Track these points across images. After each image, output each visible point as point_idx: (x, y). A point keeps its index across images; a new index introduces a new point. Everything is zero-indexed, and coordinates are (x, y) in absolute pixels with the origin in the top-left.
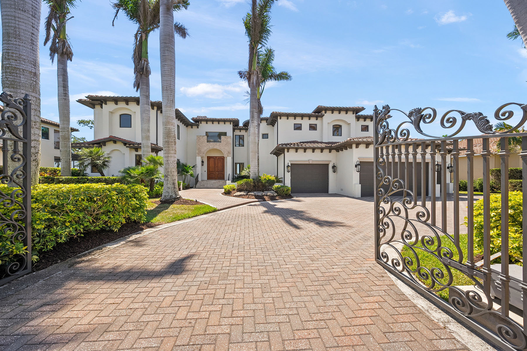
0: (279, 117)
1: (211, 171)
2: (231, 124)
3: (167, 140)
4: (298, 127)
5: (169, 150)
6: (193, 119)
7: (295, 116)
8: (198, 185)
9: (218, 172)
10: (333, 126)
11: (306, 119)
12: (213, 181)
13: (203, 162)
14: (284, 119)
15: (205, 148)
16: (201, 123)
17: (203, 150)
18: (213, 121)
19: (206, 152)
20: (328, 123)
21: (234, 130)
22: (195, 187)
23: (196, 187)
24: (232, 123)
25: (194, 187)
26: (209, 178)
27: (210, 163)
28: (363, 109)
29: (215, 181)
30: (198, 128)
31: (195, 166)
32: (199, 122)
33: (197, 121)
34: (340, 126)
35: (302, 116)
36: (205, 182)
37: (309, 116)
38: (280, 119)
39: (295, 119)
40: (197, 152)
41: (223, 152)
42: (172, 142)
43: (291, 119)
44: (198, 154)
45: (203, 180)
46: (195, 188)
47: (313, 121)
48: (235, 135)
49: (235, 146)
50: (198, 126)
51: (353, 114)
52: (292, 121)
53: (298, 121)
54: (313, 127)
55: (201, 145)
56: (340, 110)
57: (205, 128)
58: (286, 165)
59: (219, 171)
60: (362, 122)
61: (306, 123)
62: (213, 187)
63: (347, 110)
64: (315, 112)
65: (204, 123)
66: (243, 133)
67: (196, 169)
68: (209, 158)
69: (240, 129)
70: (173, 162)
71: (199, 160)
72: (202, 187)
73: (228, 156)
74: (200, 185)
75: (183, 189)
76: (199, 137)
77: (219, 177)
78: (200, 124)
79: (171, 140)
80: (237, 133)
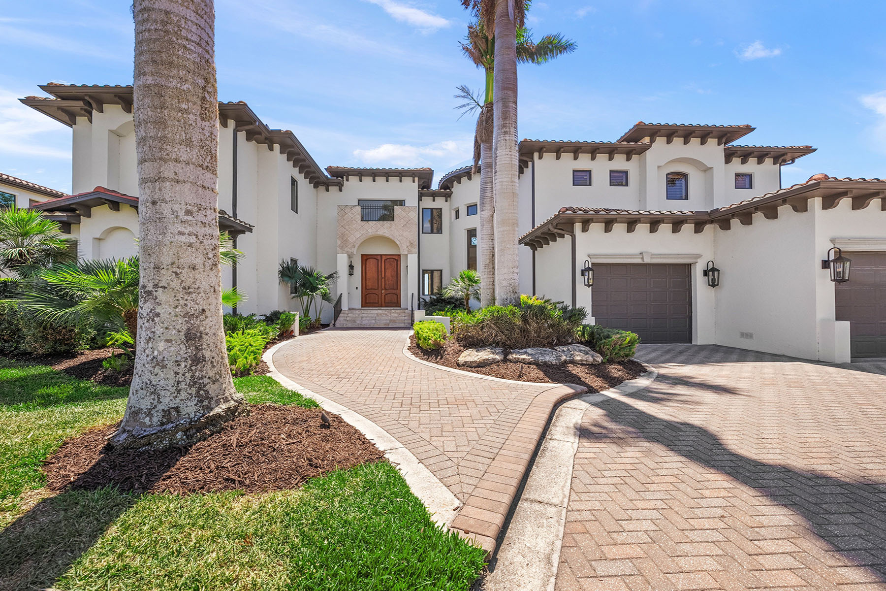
0: (536, 155)
1: (370, 287)
2: (414, 182)
3: (150, 80)
4: (582, 178)
5: (163, 139)
6: (329, 169)
7: (576, 149)
8: (341, 319)
9: (385, 289)
10: (667, 175)
11: (602, 158)
12: (376, 312)
13: (351, 267)
14: (549, 157)
15: (358, 235)
16: (347, 180)
17: (352, 239)
18: (374, 174)
19: (359, 243)
20: (659, 167)
21: (421, 196)
22: (334, 325)
23: (337, 325)
24: (416, 179)
25: (331, 324)
26: (366, 303)
27: (367, 269)
28: (749, 129)
29: (381, 312)
30: (341, 190)
31: (334, 275)
32: (343, 178)
33: (339, 176)
34: (685, 176)
35: (594, 150)
36: (357, 312)
37: (611, 150)
38: (540, 158)
39: (576, 158)
40: (339, 242)
41: (398, 243)
42: (181, 95)
43: (567, 157)
44: (342, 248)
45: (353, 309)
46: (335, 328)
47: (619, 163)
48: (423, 209)
49: (423, 233)
50: (340, 187)
51: (719, 144)
52: (568, 163)
53: (584, 162)
54: (619, 179)
55: (347, 227)
56: (687, 133)
57: (356, 190)
58: (579, 267)
59: (387, 287)
60: (737, 166)
61: (601, 167)
62: (376, 326)
63: (704, 134)
64: (628, 138)
65: (353, 180)
66: (440, 203)
67: (335, 283)
68: (365, 258)
69: (434, 195)
70: (188, 213)
71: (342, 261)
72: (350, 325)
73: (410, 252)
74: (345, 320)
75: (302, 333)
76: (343, 209)
77: (387, 301)
78: (345, 182)
79: (174, 83)
80: (428, 203)
